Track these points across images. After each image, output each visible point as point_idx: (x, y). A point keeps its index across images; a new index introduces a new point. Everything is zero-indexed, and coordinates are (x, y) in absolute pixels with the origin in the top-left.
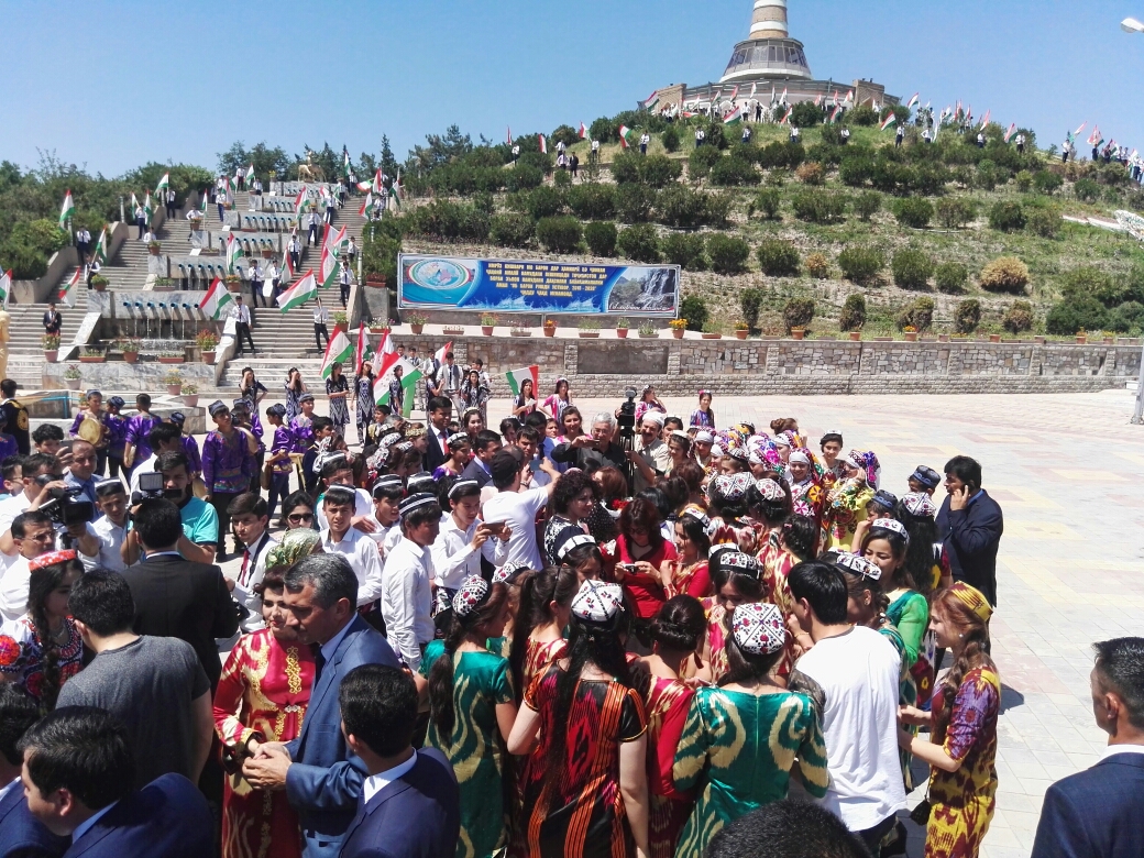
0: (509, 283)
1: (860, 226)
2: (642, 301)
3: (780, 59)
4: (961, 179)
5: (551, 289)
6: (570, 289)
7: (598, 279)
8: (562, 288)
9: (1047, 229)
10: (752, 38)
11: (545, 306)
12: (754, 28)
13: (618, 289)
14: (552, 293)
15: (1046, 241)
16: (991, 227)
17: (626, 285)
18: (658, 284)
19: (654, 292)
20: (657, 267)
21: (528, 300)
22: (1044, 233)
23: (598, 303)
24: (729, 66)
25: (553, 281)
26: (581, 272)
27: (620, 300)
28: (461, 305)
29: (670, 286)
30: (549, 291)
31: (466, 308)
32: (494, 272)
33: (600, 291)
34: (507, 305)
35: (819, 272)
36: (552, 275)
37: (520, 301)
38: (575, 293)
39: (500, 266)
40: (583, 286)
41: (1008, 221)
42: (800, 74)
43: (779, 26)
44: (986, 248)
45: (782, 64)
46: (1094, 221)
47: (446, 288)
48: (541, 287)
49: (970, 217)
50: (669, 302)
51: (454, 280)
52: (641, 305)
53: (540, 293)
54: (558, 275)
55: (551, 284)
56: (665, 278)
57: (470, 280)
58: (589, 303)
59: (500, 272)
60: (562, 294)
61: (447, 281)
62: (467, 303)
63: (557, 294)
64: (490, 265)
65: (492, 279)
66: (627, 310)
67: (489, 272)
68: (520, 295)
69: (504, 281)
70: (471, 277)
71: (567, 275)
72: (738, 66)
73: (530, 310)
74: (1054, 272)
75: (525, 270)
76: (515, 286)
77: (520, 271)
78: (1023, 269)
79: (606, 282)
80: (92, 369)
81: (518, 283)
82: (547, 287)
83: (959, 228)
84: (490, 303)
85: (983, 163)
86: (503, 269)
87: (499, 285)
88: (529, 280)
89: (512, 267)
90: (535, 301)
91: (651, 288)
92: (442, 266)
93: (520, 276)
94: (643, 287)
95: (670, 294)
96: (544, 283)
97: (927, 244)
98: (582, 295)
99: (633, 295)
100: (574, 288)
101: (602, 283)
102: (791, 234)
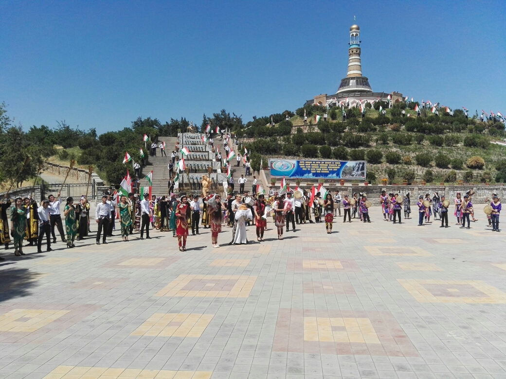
0: (307, 168)
1: (418, 146)
2: (353, 174)
3: (361, 84)
4: (449, 129)
5: (322, 170)
6: (328, 170)
7: (338, 166)
8: (325, 169)
9: (485, 146)
10: (349, 77)
11: (320, 176)
12: (349, 73)
13: (345, 170)
14: (322, 172)
15: (485, 150)
16: (465, 145)
17: (348, 168)
18: (359, 168)
19: (357, 170)
20: (358, 162)
21: (314, 174)
22: (484, 147)
23: (338, 175)
24: (340, 87)
25: (323, 167)
26: (332, 164)
27: (346, 173)
28: (290, 177)
29: (363, 169)
30: (321, 171)
31: (292, 178)
32: (302, 164)
33: (339, 170)
34: (306, 176)
35: (408, 163)
36: (322, 165)
37: (311, 174)
38: (330, 171)
39: (304, 162)
40: (333, 169)
41: (470, 143)
42: (369, 90)
43: (359, 72)
44: (466, 153)
45: (361, 86)
46: (499, 143)
47: (286, 170)
48: (318, 169)
49: (457, 142)
50: (363, 173)
51: (288, 167)
52: (353, 175)
53: (318, 172)
54: (324, 165)
55: (322, 168)
56: (361, 165)
57: (293, 168)
58: (335, 175)
59: (304, 164)
60: (326, 172)
61: (285, 168)
62: (292, 176)
63: (324, 172)
64: (300, 162)
65: (301, 167)
66: (348, 177)
67: (300, 164)
68: (311, 172)
69: (305, 168)
70: (294, 166)
71: (327, 165)
72: (344, 87)
73: (314, 177)
74: (491, 161)
75: (312, 163)
76: (309, 169)
77: (311, 164)
78: (482, 161)
79: (341, 167)
81: (310, 168)
82: (320, 169)
83: (454, 146)
84: (300, 175)
85: (454, 123)
86: (305, 163)
87: (303, 169)
88: (314, 167)
89: (308, 162)
90: (316, 174)
91: (356, 169)
92: (284, 163)
93: (311, 166)
94: (353, 169)
95: (363, 171)
96: (319, 168)
97: (444, 152)
98: (332, 172)
99: (350, 171)
100: (330, 170)
101: (339, 167)
102: (394, 150)
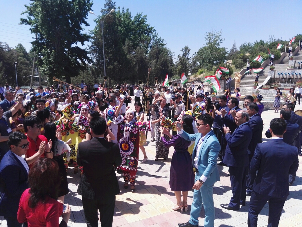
80: (265, 91)
